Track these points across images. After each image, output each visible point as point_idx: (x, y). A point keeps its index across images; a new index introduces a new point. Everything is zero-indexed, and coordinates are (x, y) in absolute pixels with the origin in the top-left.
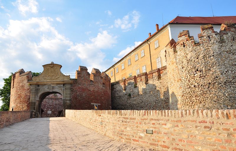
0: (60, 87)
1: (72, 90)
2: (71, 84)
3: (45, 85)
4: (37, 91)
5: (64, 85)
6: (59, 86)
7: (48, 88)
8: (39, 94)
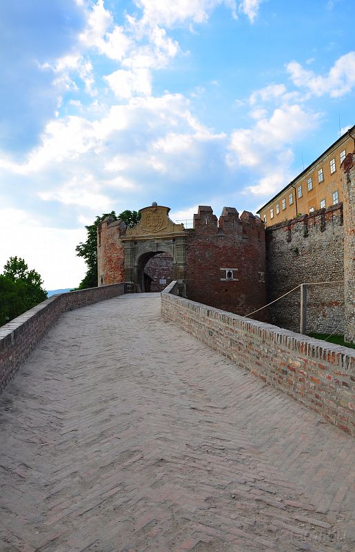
0: (169, 244)
1: (186, 248)
2: (185, 238)
3: (145, 240)
4: (134, 250)
5: (174, 240)
6: (166, 241)
7: (150, 246)
8: (138, 257)
